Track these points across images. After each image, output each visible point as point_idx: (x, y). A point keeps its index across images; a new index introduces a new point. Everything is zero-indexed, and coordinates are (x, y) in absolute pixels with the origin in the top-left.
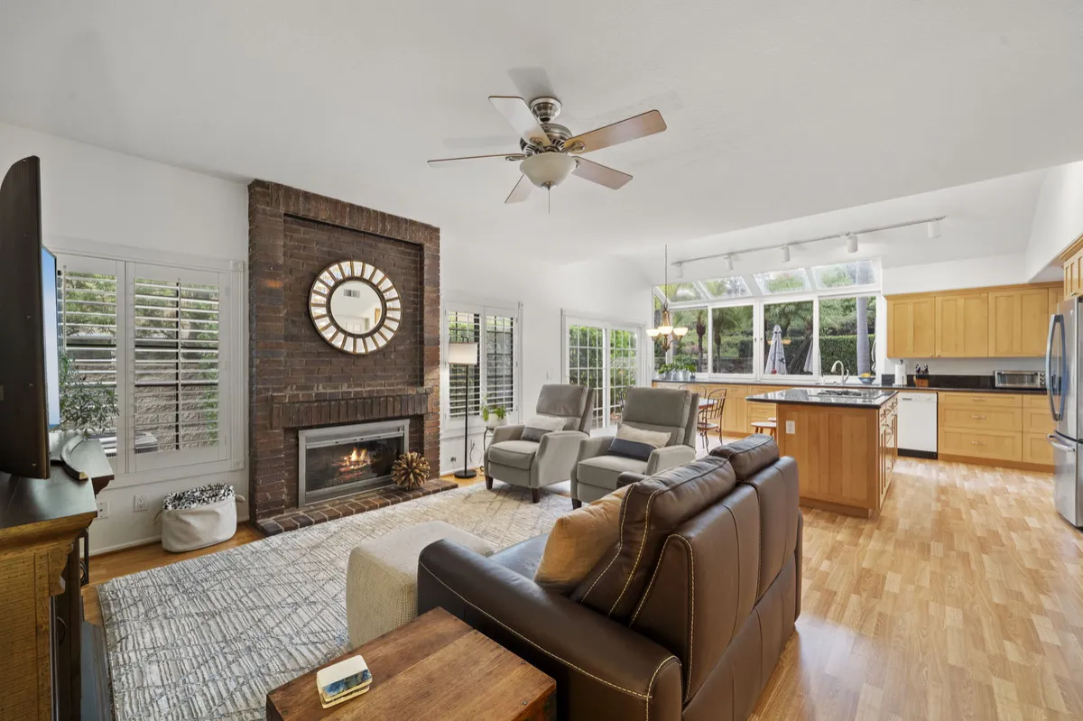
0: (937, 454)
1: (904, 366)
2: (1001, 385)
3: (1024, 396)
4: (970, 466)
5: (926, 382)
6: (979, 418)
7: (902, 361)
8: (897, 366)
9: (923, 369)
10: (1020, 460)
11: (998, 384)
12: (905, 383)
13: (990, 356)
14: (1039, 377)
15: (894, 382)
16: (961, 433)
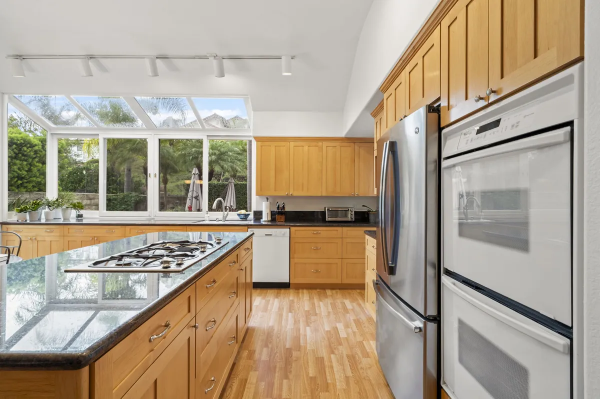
0: (289, 283)
1: (269, 203)
2: (330, 219)
3: (344, 228)
4: (310, 291)
5: (283, 217)
6: (317, 249)
7: (267, 199)
8: (263, 203)
9: (281, 206)
10: (341, 283)
11: (327, 219)
12: (270, 219)
13: (323, 195)
14: (350, 212)
15: (262, 218)
16: (305, 263)
